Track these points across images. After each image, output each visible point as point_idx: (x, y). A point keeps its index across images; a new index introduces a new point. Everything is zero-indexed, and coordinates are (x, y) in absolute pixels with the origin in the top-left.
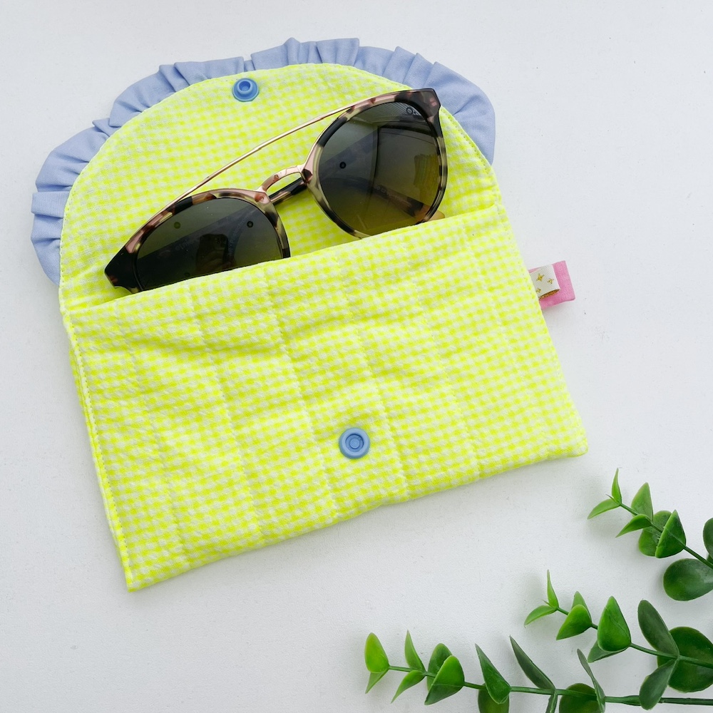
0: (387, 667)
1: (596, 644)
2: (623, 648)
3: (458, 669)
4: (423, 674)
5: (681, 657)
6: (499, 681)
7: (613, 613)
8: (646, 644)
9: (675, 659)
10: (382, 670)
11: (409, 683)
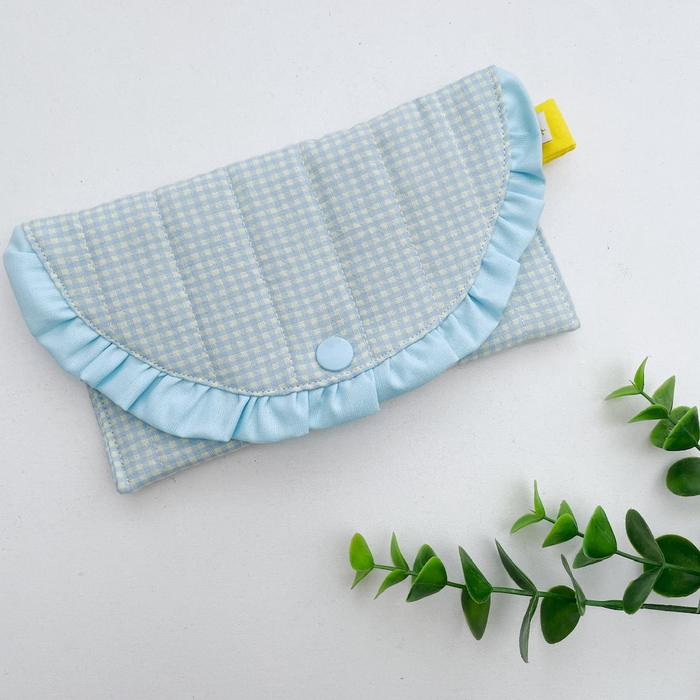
0: (372, 565)
1: (582, 550)
2: (609, 555)
3: (442, 570)
4: (407, 573)
5: (667, 565)
6: (480, 582)
7: (600, 522)
8: (633, 551)
9: (661, 566)
10: (367, 568)
11: (392, 581)
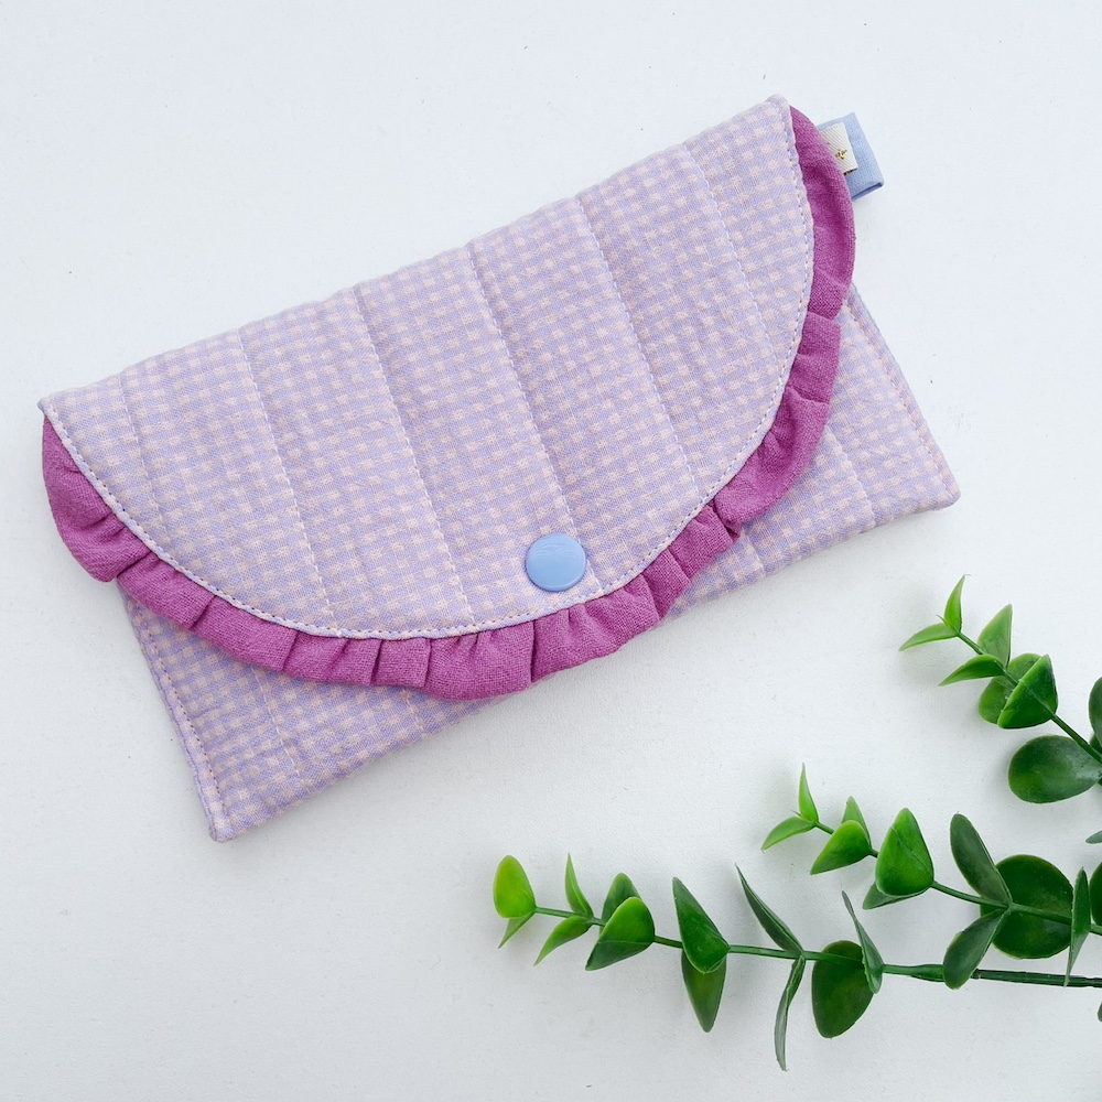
0: (532, 908)
2: (920, 889)
3: (646, 917)
4: (590, 921)
5: (1015, 907)
6: (708, 937)
7: (906, 834)
9: (1006, 909)
10: (523, 913)
11: (564, 936)
